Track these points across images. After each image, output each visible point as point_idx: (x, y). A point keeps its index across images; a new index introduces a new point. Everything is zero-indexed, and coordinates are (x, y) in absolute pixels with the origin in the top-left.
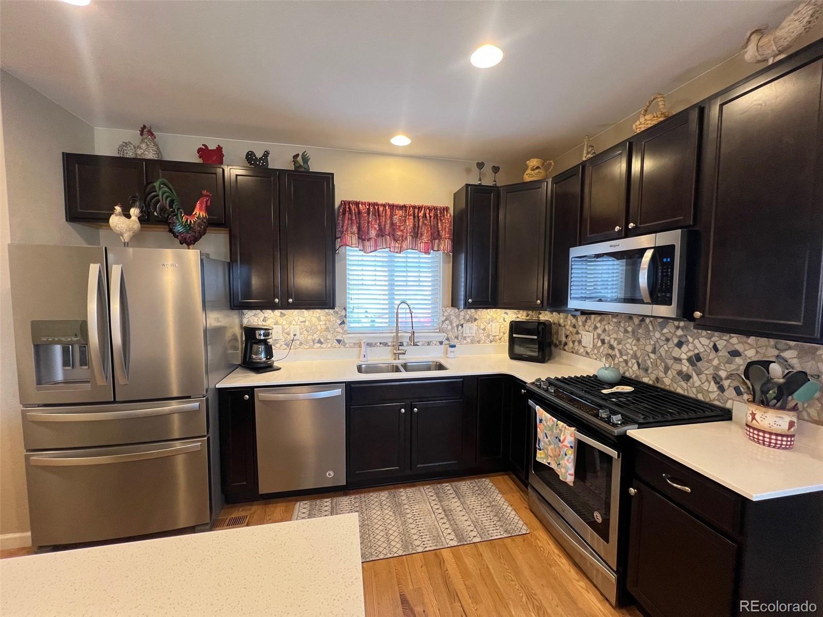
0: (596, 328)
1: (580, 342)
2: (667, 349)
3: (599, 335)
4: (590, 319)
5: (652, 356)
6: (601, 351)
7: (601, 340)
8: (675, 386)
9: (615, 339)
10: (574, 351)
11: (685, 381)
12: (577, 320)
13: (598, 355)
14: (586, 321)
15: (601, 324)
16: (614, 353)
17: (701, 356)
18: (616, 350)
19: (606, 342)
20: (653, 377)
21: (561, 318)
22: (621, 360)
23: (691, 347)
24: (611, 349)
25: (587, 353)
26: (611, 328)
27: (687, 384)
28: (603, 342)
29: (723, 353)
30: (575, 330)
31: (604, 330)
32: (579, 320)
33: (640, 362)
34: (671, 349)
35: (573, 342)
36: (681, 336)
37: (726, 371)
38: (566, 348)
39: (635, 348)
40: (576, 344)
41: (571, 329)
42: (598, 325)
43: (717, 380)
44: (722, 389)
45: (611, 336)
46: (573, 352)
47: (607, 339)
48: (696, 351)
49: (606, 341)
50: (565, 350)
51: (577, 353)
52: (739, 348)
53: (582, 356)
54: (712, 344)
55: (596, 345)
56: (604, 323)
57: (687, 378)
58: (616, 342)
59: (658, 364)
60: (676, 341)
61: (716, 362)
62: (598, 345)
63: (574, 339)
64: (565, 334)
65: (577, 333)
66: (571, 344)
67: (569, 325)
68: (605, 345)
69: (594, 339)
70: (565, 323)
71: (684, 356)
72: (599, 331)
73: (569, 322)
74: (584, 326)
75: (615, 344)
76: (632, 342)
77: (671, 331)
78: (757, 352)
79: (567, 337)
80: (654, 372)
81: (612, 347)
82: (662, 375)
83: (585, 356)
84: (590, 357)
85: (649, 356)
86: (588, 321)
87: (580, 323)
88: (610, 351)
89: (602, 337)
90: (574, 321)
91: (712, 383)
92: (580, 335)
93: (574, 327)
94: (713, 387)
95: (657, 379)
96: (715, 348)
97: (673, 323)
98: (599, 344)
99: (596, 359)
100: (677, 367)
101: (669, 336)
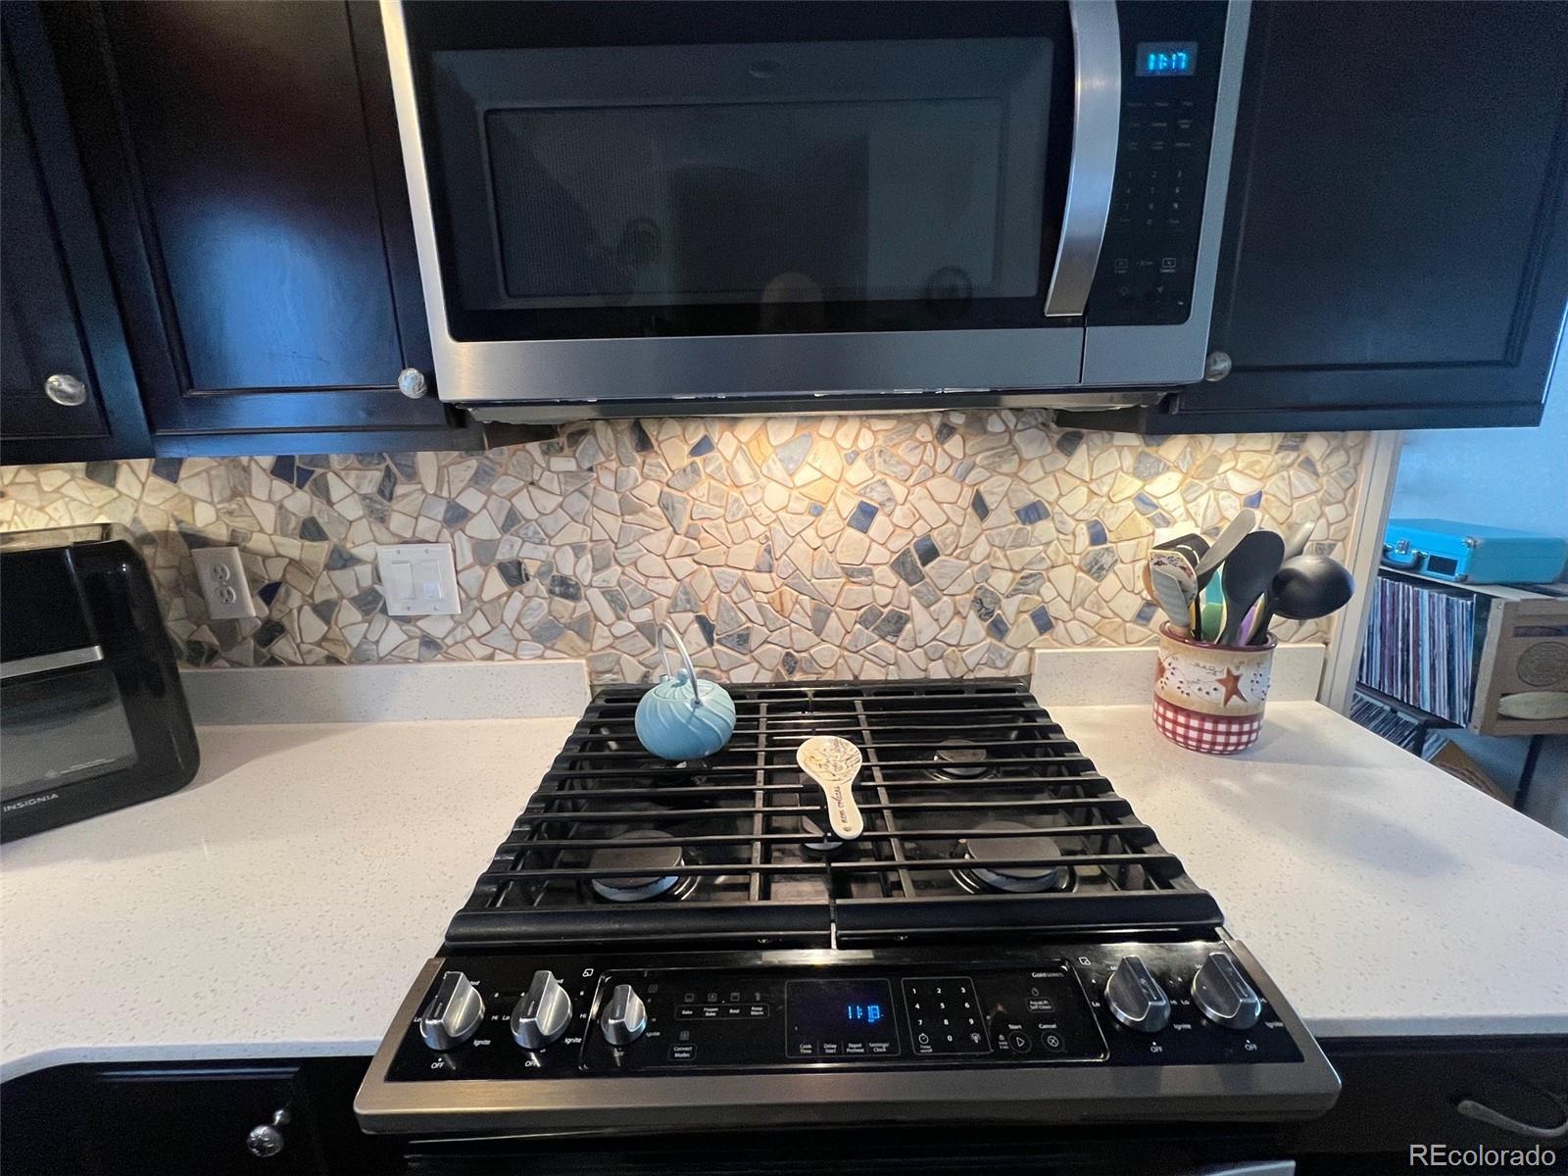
0: (457, 516)
1: (370, 602)
2: (817, 543)
3: (483, 551)
4: (412, 475)
5: (762, 581)
6: (510, 615)
7: (503, 568)
8: (855, 661)
9: (578, 550)
10: (343, 653)
11: (889, 638)
12: (322, 491)
13: (499, 639)
14: (386, 491)
15: (489, 493)
16: (582, 607)
17: (937, 539)
18: (594, 594)
19: (532, 571)
20: (773, 654)
21: (194, 501)
22: (624, 627)
23: (899, 515)
24: (565, 595)
25: (429, 643)
26: (550, 502)
27: (894, 644)
28: (514, 574)
29: (1002, 516)
30: (318, 552)
31: (511, 521)
32: (337, 489)
33: (712, 616)
34: (829, 542)
35: (325, 611)
36: (866, 488)
37: (1012, 570)
38: (282, 647)
39: (685, 566)
40: (348, 614)
41: (293, 547)
42: (471, 500)
43: (985, 607)
44: (998, 629)
45: (556, 541)
46: (332, 660)
47: (533, 558)
48: (920, 529)
49: (531, 568)
50: (274, 661)
51: (360, 657)
52: (1046, 492)
53: (406, 660)
54: (968, 495)
55: (479, 597)
56: (503, 485)
57: (894, 624)
58: (587, 559)
59: (788, 605)
60: (849, 506)
61: (981, 549)
62: (486, 596)
63: (333, 595)
64: (253, 580)
65: (342, 560)
66: (312, 627)
67: (269, 527)
68: (529, 588)
69: (457, 572)
70: (241, 524)
71: (880, 555)
72: (483, 527)
73: (267, 516)
74: (383, 520)
75: (579, 569)
76: (670, 541)
77: (829, 471)
78: (1092, 493)
79: (269, 593)
80: (775, 637)
81: (566, 588)
82: (804, 638)
83: (418, 661)
84: (452, 659)
85: (745, 584)
86: (400, 490)
87: (351, 509)
88: (563, 606)
89: (504, 554)
90: (300, 502)
91: (973, 616)
92: (364, 572)
93: (311, 530)
94: (977, 627)
95: (790, 662)
96: (980, 507)
97: (833, 438)
98: (496, 585)
99: (491, 658)
100: (859, 594)
101: (819, 493)
